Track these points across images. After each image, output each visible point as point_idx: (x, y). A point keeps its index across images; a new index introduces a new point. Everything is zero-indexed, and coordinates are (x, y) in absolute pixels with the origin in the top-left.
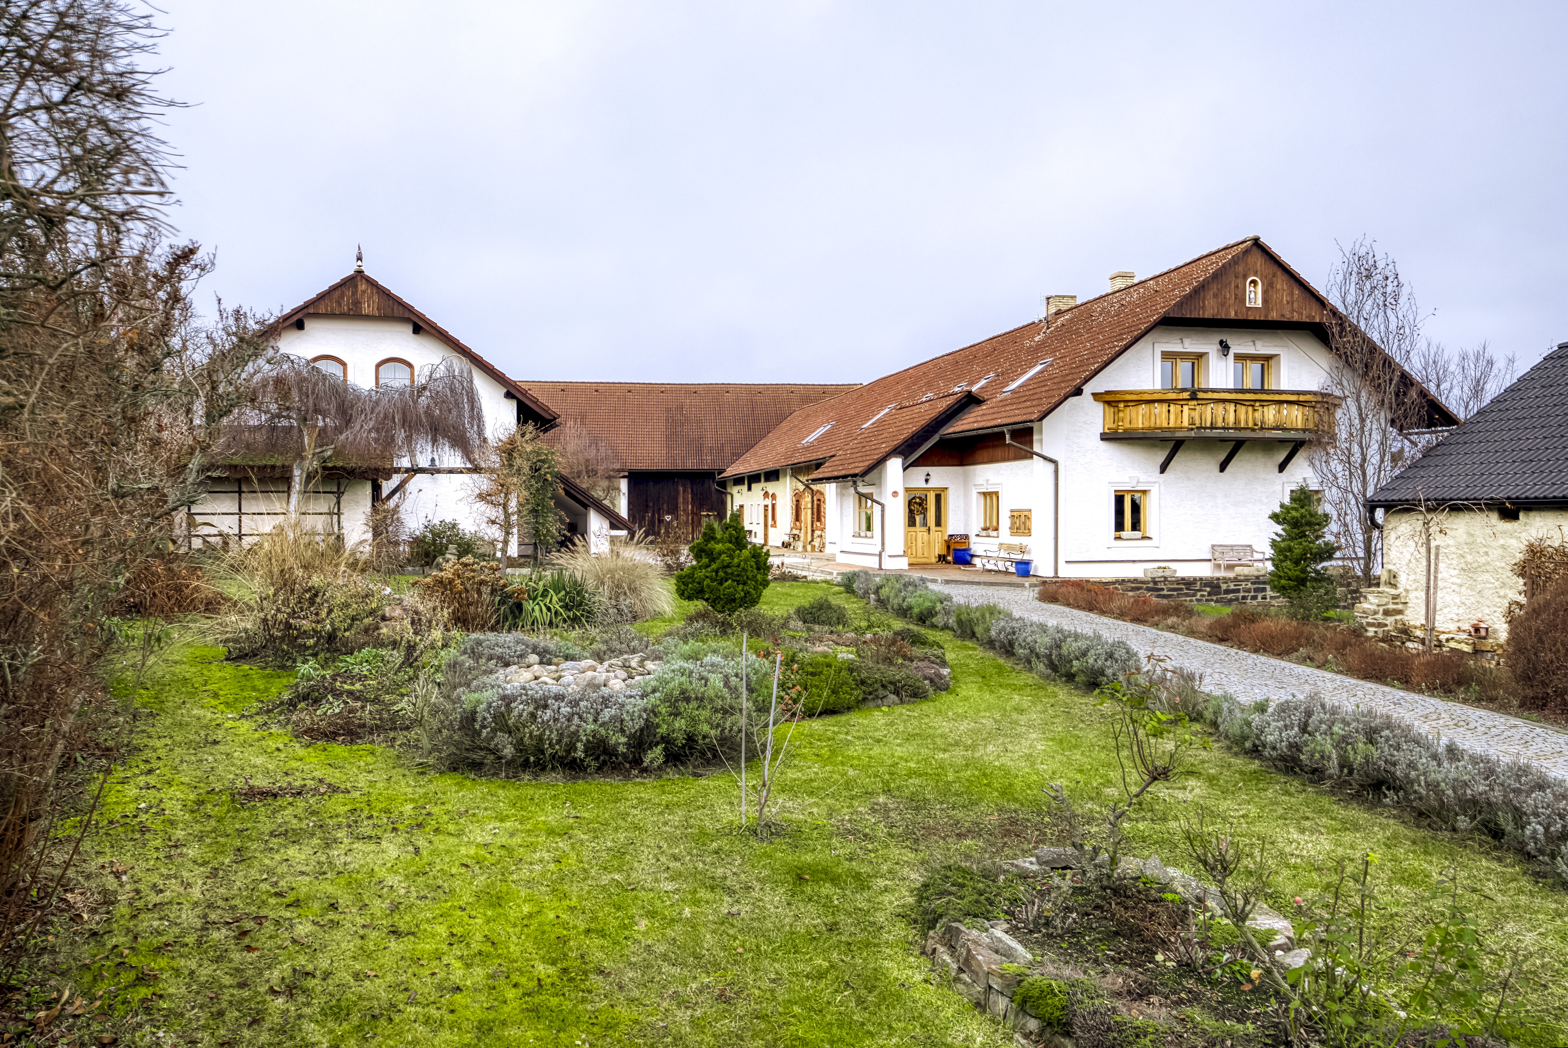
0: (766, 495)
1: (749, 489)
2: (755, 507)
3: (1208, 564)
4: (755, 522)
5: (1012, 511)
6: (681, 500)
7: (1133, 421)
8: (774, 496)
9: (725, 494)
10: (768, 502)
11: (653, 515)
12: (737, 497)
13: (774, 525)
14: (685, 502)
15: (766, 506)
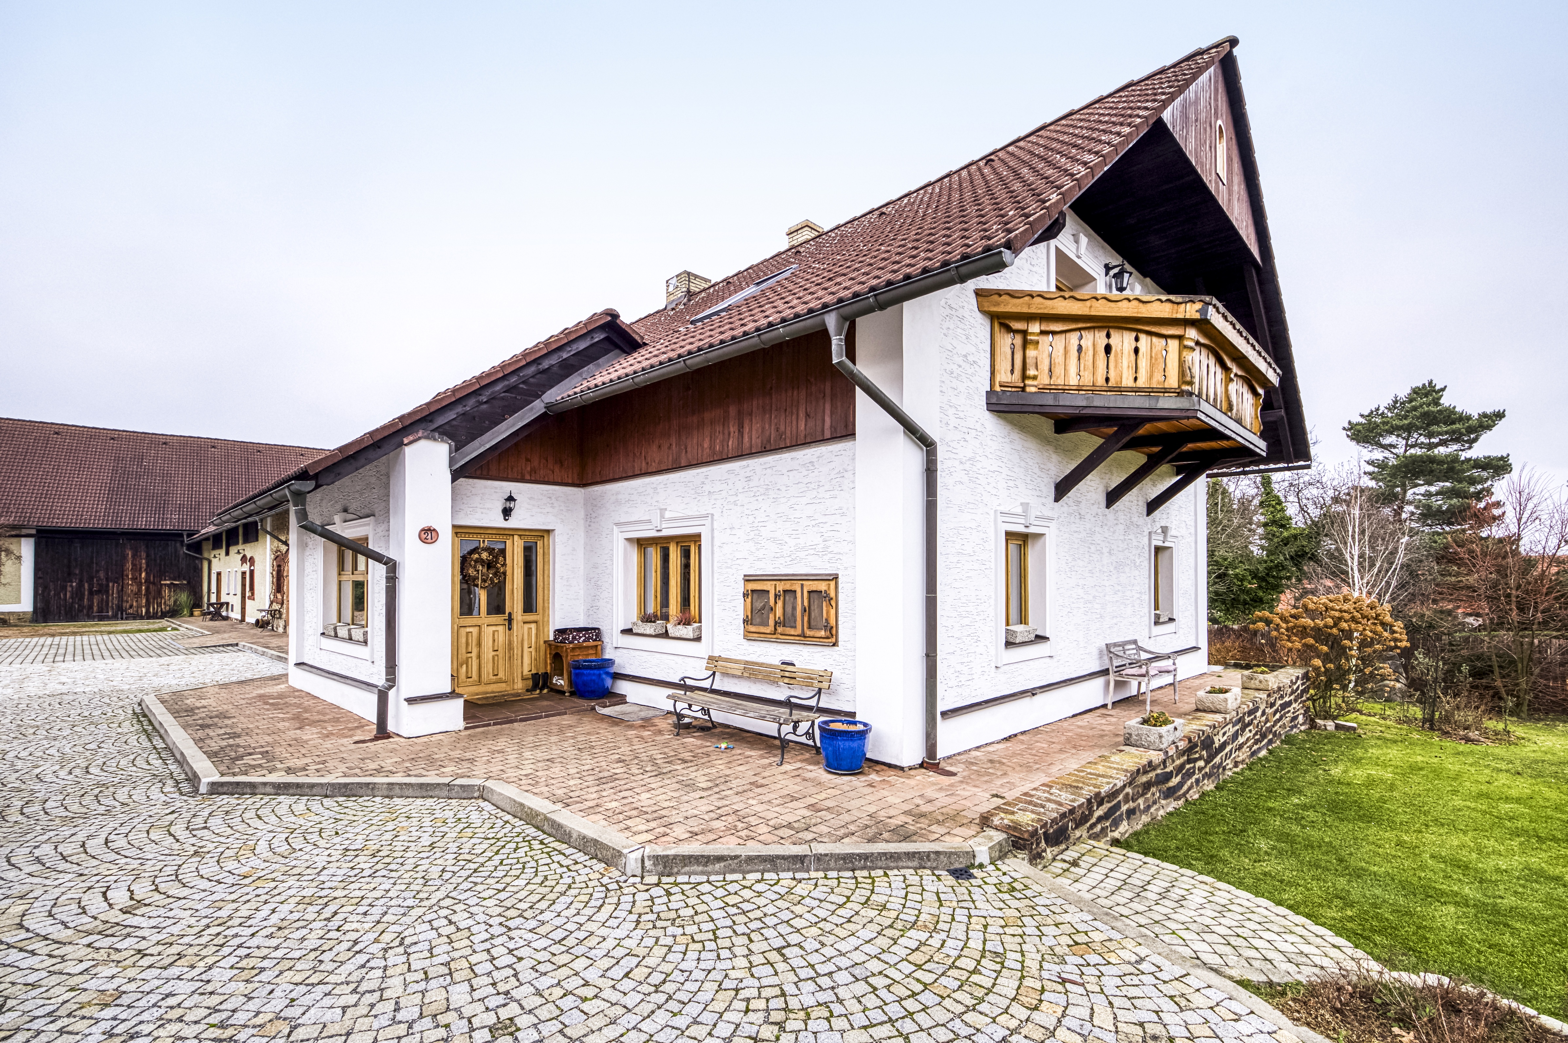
0: (244, 559)
1: (227, 554)
2: (233, 575)
3: (1100, 681)
4: (232, 593)
5: (748, 579)
6: (129, 566)
7: (1059, 370)
8: (252, 561)
9: (201, 560)
10: (246, 568)
11: (81, 585)
12: (215, 562)
13: (252, 597)
14: (136, 569)
15: (244, 573)
